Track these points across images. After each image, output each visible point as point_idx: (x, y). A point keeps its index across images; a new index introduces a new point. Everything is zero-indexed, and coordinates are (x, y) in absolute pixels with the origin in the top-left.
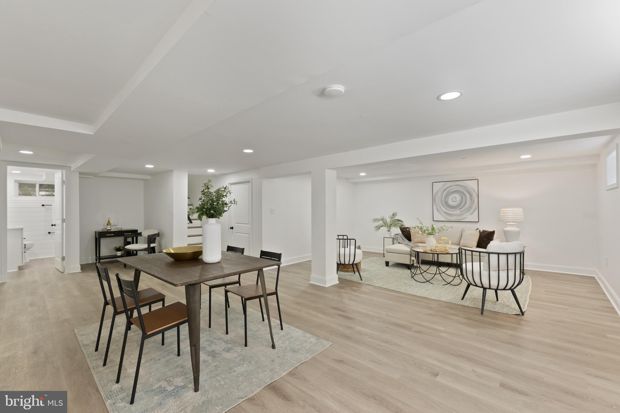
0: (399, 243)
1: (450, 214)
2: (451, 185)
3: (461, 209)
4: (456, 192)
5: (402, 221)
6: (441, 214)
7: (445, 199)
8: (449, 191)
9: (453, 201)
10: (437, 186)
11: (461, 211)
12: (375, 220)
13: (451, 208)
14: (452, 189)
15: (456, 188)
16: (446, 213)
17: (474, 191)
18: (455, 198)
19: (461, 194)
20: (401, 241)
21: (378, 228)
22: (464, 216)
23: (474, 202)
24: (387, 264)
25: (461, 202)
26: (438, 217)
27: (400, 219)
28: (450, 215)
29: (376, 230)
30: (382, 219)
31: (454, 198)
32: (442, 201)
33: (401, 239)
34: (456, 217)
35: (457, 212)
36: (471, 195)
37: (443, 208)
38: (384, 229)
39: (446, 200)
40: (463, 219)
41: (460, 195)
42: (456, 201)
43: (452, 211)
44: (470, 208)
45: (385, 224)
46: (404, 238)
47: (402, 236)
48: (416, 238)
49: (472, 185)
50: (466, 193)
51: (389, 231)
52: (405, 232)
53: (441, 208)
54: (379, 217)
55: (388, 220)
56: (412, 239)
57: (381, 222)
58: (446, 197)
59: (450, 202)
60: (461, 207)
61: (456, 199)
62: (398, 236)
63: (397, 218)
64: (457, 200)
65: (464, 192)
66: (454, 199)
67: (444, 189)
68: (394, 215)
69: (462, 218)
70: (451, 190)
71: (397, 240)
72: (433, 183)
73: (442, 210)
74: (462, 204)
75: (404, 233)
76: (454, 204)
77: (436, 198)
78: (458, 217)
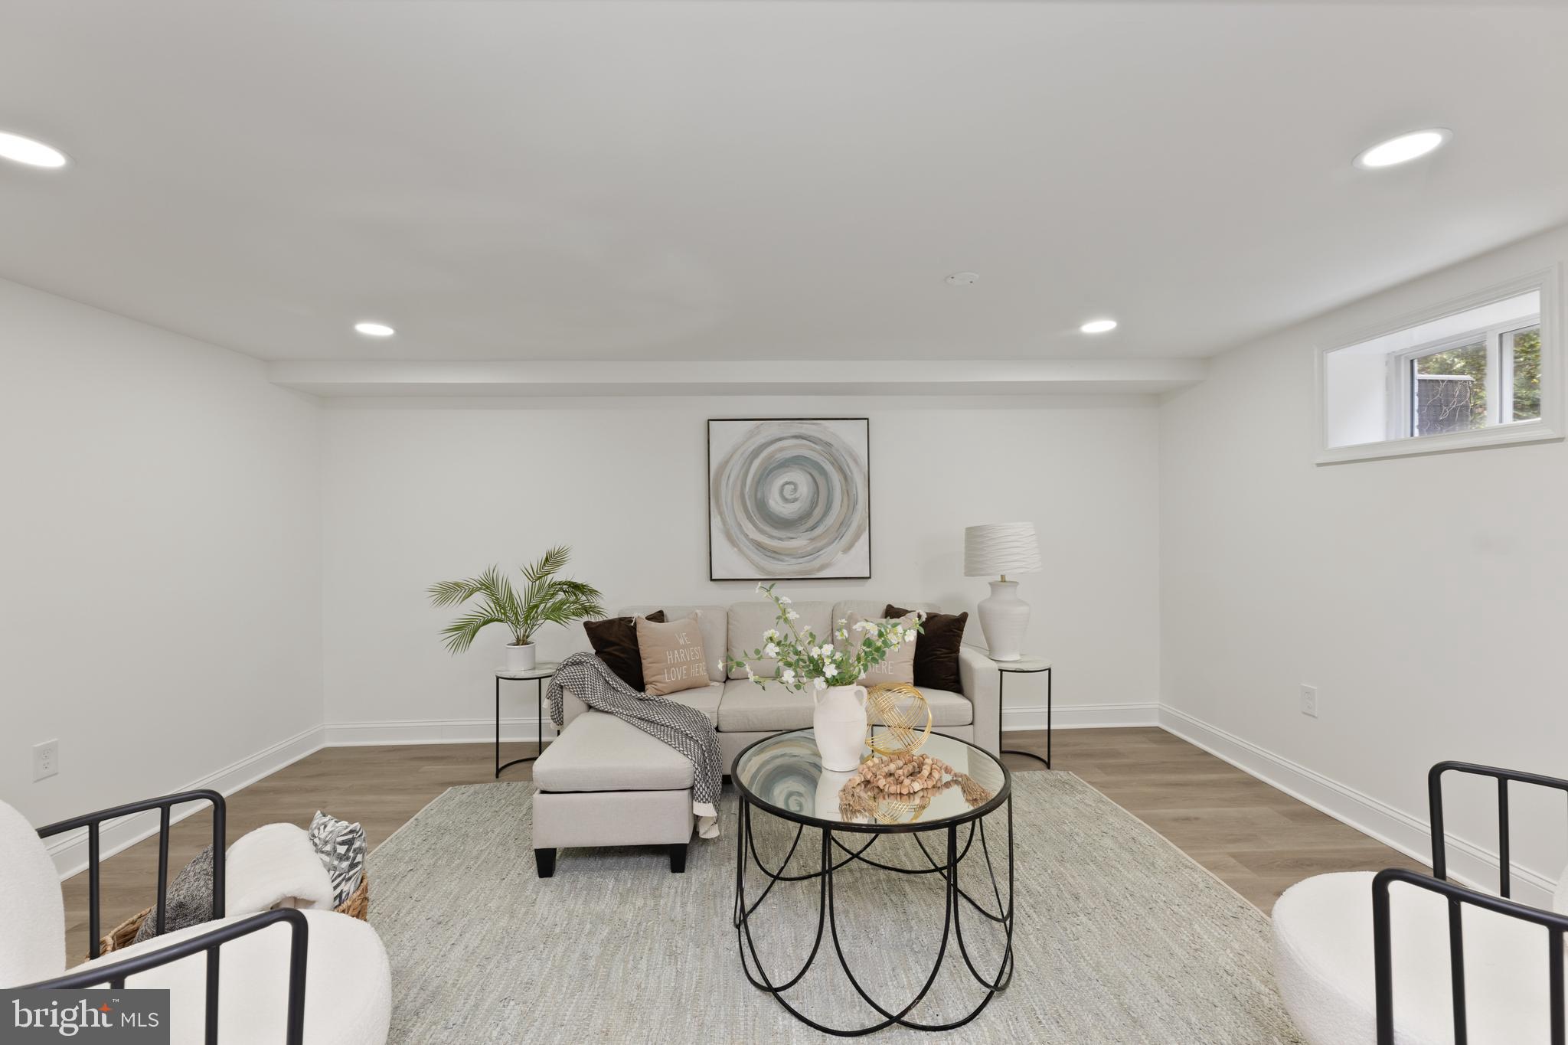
0: (590, 707)
1: (775, 552)
2: (778, 437)
3: (813, 528)
4: (797, 461)
5: (592, 592)
6: (740, 550)
7: (756, 491)
8: (770, 457)
9: (786, 500)
10: (726, 437)
11: (812, 540)
12: (449, 591)
13: (776, 528)
14: (781, 450)
15: (795, 446)
16: (759, 546)
17: (856, 461)
18: (793, 487)
19: (811, 471)
20: (605, 700)
21: (466, 631)
22: (824, 557)
23: (856, 503)
24: (546, 862)
25: (814, 504)
26: (729, 562)
27: (579, 581)
28: (775, 554)
29: (456, 645)
30: (488, 586)
31: (787, 486)
32: (747, 497)
33: (600, 684)
34: (794, 561)
35: (799, 542)
36: (846, 478)
37: (750, 526)
38: (501, 632)
39: (759, 495)
40: (822, 568)
41: (809, 476)
42: (795, 500)
43: (780, 539)
44: (844, 524)
45: (504, 608)
46: (613, 675)
47: (603, 668)
48: (669, 669)
49: (850, 436)
50: (829, 467)
51: (522, 641)
52: (613, 644)
53: (740, 526)
54: (474, 573)
55: (520, 587)
56: (646, 679)
57: (480, 602)
58: (758, 482)
59: (776, 504)
60: (811, 522)
61: (795, 490)
62: (587, 671)
63: (561, 575)
64: (797, 495)
65: (824, 465)
66: (788, 488)
67: (753, 447)
68: (552, 560)
69: (817, 563)
70: (780, 456)
71: (580, 691)
72: (709, 420)
73: (746, 536)
74: (818, 512)
75: (610, 650)
76: (787, 510)
77: (724, 483)
78: (801, 560)
